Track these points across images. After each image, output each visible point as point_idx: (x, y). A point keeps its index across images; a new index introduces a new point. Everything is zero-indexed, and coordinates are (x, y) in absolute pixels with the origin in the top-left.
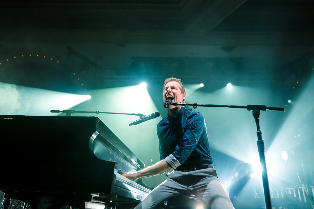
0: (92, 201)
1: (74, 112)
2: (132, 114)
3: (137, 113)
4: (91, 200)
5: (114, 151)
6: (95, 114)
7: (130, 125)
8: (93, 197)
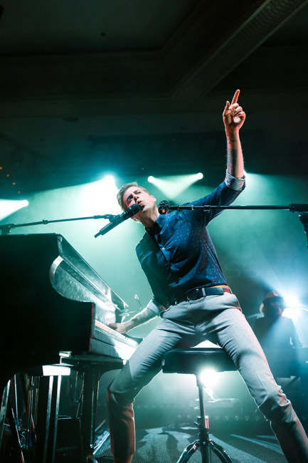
0: (61, 364)
1: (13, 226)
2: (96, 217)
3: (103, 215)
4: (59, 363)
5: (83, 284)
6: (42, 225)
7: (96, 236)
8: (62, 359)
